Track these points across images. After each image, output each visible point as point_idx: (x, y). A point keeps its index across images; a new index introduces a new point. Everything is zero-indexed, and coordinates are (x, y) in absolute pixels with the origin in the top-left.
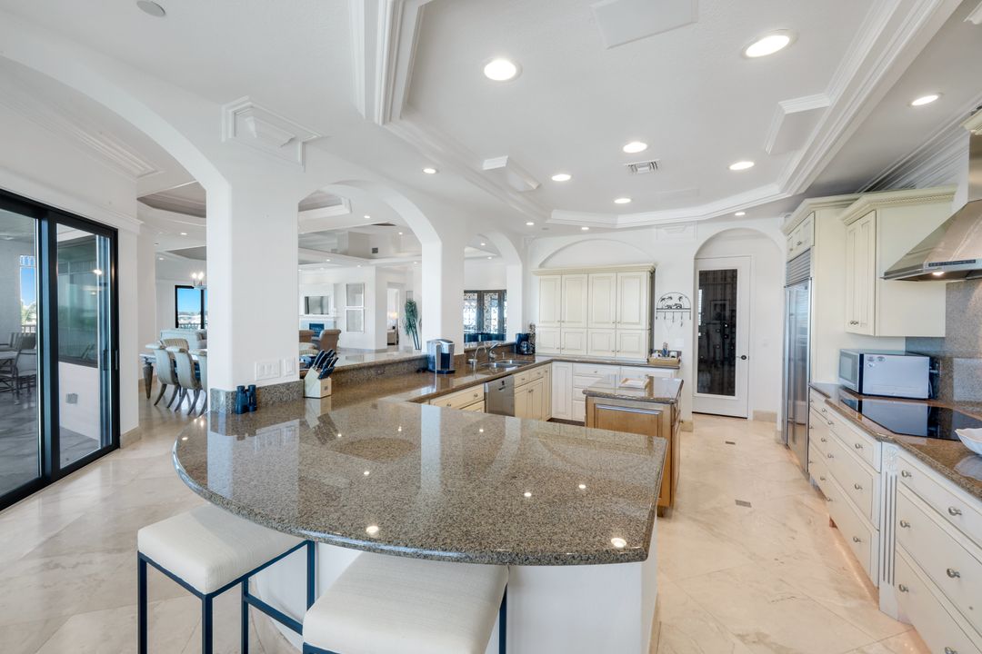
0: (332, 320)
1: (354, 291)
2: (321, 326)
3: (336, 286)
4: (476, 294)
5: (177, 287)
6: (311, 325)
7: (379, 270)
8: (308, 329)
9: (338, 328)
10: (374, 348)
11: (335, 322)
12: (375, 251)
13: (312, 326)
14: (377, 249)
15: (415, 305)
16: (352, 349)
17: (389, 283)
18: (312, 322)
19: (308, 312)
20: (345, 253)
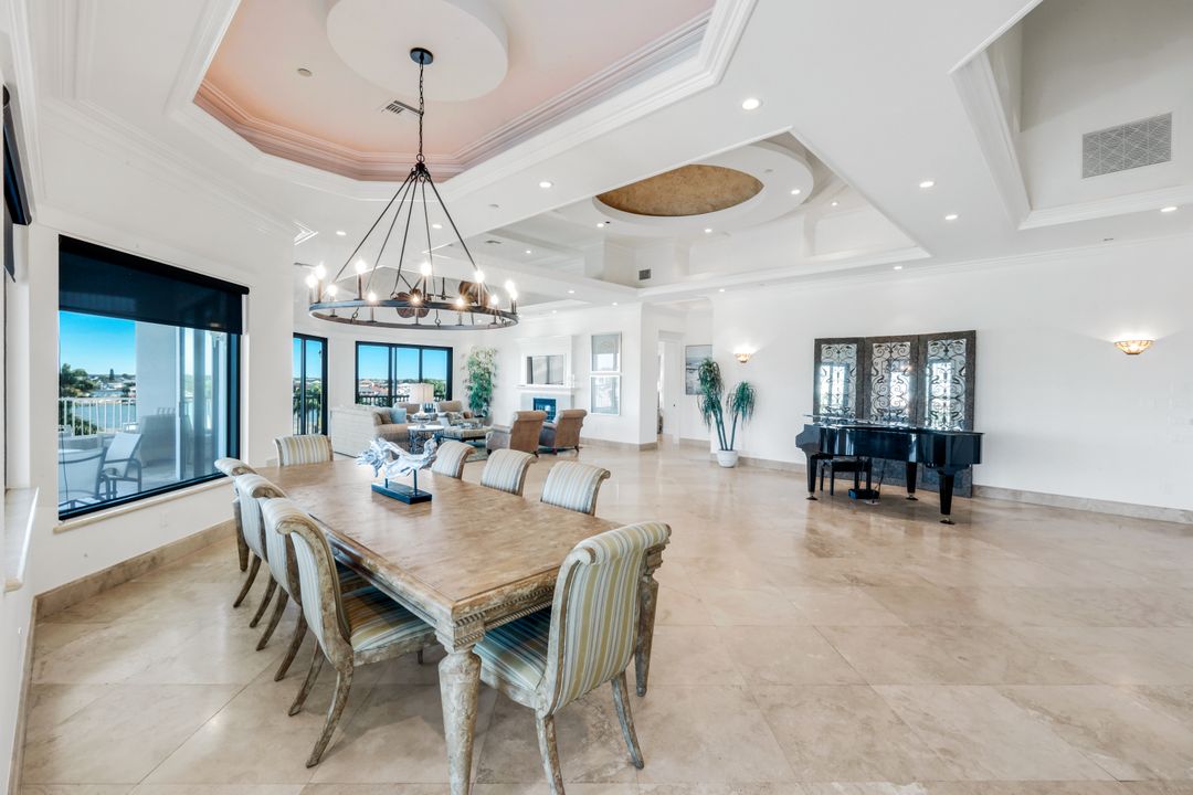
0: (569, 393)
2: (552, 403)
3: (575, 338)
4: (854, 347)
5: (358, 343)
6: (535, 401)
7: (648, 309)
8: (530, 408)
9: (579, 407)
10: (637, 441)
11: (574, 398)
12: (645, 275)
13: (538, 403)
14: (648, 271)
16: (600, 441)
17: (660, 332)
18: (538, 397)
19: (531, 380)
20: (600, 278)
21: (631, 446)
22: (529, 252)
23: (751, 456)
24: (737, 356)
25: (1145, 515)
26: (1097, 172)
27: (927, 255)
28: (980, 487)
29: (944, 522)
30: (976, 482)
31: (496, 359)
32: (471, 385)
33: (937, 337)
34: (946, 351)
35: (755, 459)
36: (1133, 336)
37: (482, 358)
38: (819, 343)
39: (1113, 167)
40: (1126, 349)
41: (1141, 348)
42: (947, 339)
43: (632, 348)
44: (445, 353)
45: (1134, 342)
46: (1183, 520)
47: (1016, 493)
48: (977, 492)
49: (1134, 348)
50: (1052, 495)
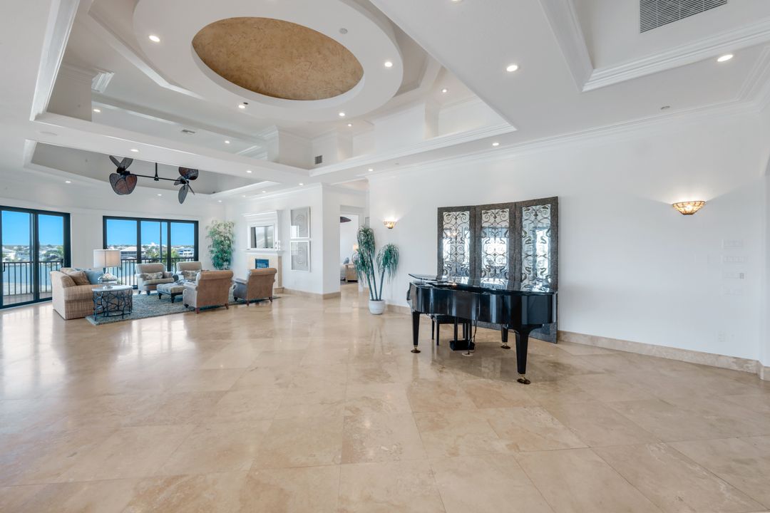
0: (277, 255)
1: (301, 217)
2: (266, 263)
4: (467, 213)
5: (105, 218)
6: (256, 261)
7: (327, 188)
9: (282, 265)
10: (321, 292)
11: (280, 258)
12: (319, 160)
13: (258, 262)
14: (321, 157)
15: (372, 234)
16: (298, 292)
17: (342, 206)
18: (258, 258)
19: (255, 245)
20: (277, 161)
21: (317, 295)
22: (227, 142)
23: (398, 304)
24: (386, 223)
25: (701, 361)
26: (654, 26)
27: (513, 129)
28: (565, 333)
29: (520, 381)
30: (562, 328)
31: (234, 230)
32: (213, 249)
33: (529, 204)
34: (536, 215)
35: (400, 307)
36: (688, 198)
37: (222, 229)
38: (441, 211)
39: (669, 18)
40: (682, 210)
41: (695, 209)
42: (536, 205)
43: (317, 220)
44: (193, 225)
45: (689, 203)
46: (735, 367)
47: (593, 338)
48: (563, 337)
49: (689, 208)
50: (624, 341)
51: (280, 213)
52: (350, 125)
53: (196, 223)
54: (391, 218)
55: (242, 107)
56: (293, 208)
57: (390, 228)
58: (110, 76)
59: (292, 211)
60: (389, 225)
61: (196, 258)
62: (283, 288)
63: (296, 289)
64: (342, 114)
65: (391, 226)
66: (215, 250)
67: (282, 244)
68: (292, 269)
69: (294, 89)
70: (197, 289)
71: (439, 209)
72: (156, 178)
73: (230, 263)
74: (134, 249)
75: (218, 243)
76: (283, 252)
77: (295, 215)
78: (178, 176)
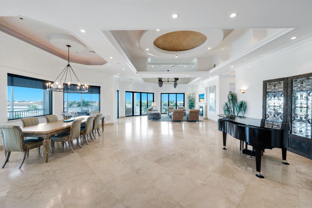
51: (206, 89)
52: (223, 49)
53: (184, 94)
54: (244, 88)
55: (177, 57)
56: (210, 86)
57: (243, 93)
58: (150, 59)
59: (210, 87)
60: (242, 91)
61: (184, 106)
62: (207, 118)
63: (211, 119)
64: (209, 48)
65: (243, 92)
66: (189, 102)
67: (207, 101)
68: (210, 110)
69: (192, 45)
70: (173, 114)
71: (263, 81)
72: (168, 82)
73: (194, 107)
74: (183, 102)
75: (190, 101)
76: (207, 104)
77: (211, 89)
78: (174, 80)
